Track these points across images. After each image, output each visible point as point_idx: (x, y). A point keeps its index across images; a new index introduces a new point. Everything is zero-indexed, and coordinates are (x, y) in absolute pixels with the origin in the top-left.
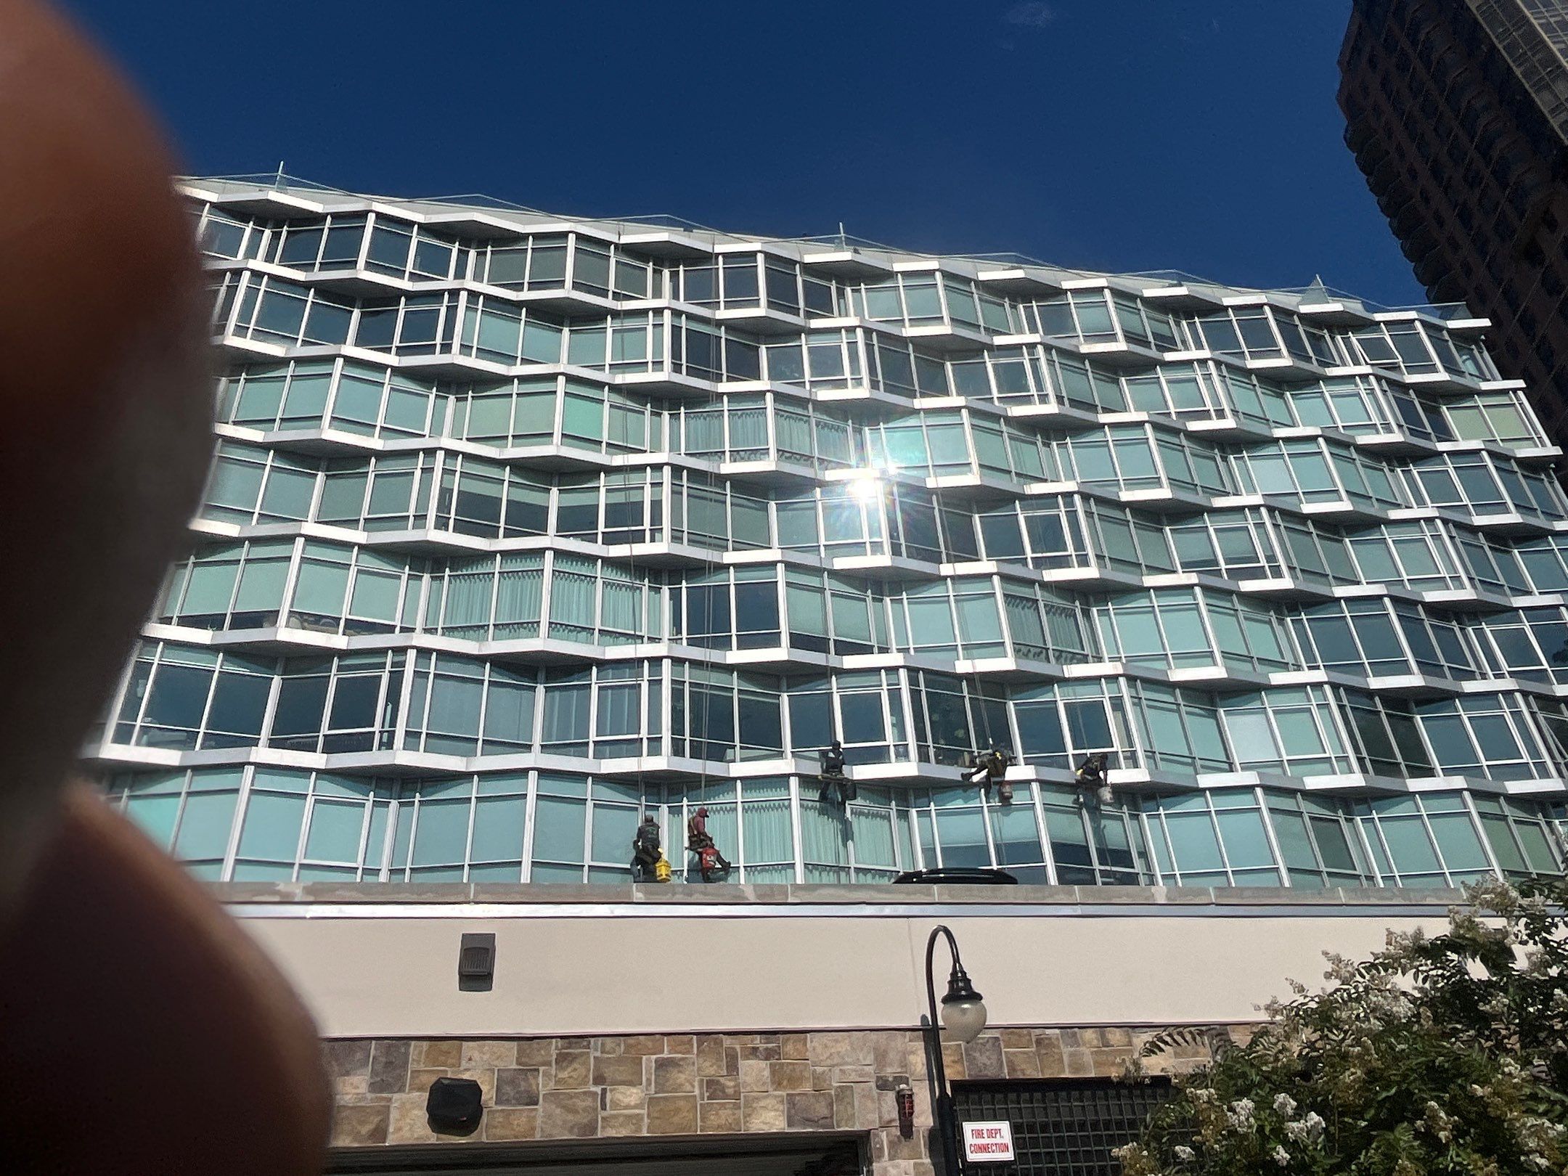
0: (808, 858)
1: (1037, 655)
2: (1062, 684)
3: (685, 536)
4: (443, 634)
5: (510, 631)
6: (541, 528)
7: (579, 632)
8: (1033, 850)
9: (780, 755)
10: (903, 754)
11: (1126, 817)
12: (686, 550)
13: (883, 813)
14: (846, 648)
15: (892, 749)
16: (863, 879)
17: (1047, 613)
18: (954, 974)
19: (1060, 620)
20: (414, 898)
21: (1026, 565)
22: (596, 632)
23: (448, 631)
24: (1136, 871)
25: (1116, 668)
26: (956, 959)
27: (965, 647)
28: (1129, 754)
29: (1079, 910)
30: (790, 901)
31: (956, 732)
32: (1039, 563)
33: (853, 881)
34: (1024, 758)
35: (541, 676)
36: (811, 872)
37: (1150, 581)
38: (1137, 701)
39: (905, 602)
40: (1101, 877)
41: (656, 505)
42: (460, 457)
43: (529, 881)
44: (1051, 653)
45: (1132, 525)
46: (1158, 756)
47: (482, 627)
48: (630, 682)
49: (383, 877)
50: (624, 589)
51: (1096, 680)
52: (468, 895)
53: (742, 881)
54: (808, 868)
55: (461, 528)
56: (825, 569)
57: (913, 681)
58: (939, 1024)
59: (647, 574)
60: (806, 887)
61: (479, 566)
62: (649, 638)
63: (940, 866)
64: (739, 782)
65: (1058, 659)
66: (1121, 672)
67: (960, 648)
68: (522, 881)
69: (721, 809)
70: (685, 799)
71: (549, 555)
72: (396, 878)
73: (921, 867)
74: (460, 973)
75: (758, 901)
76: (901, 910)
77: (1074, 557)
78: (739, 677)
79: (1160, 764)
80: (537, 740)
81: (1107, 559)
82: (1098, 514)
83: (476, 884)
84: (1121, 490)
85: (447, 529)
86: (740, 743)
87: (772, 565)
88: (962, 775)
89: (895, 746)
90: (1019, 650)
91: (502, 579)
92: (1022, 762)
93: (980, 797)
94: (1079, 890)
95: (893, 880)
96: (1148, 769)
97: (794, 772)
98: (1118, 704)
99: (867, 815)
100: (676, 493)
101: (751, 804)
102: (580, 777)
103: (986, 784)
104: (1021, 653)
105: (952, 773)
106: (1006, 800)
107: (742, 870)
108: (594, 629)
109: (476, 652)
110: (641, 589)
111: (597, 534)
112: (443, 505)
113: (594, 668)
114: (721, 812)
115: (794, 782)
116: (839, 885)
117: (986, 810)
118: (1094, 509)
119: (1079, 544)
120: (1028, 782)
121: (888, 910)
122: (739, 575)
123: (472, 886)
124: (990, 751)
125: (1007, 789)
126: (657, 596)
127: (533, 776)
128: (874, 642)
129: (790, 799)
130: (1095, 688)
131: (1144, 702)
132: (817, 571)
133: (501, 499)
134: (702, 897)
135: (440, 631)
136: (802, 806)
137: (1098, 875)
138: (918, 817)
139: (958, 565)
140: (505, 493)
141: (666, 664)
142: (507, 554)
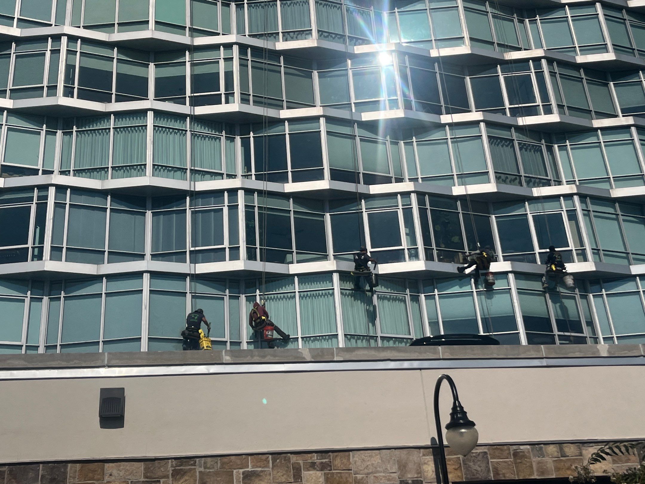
0: (348, 331)
1: (512, 181)
2: (530, 202)
3: (251, 98)
4: (74, 175)
5: (124, 171)
6: (144, 96)
7: (175, 171)
8: (511, 321)
9: (325, 257)
10: (414, 255)
11: (578, 297)
12: (252, 109)
13: (401, 298)
14: (371, 180)
15: (406, 252)
16: (386, 344)
17: (521, 149)
18: (454, 408)
19: (529, 155)
20: (64, 364)
21: (505, 113)
22: (188, 171)
23: (78, 172)
24: (584, 335)
25: (572, 188)
26: (456, 398)
27: (460, 176)
28: (580, 252)
29: (544, 362)
30: (335, 359)
31: (453, 238)
32: (515, 112)
33: (380, 345)
34: (503, 256)
35: (149, 204)
36: (349, 340)
37: (597, 123)
38: (587, 213)
39: (415, 144)
40: (559, 340)
41: (229, 75)
42: (79, 41)
43: (147, 351)
44: (523, 179)
45: (584, 81)
46: (602, 253)
47: (103, 169)
48: (213, 207)
49: (41, 350)
50: (207, 139)
51: (556, 198)
52: (103, 361)
53: (300, 347)
54: (347, 338)
55: (82, 95)
56: (355, 121)
57: (421, 202)
58: (444, 443)
59: (224, 128)
60: (346, 350)
61: (98, 124)
62: (227, 175)
63: (442, 333)
64: (296, 277)
65: (528, 183)
66: (575, 191)
67: (455, 177)
68: (142, 351)
69: (284, 297)
70: (258, 290)
71: (150, 115)
72: (50, 351)
73: (428, 334)
74: (101, 416)
75: (313, 360)
76: (416, 364)
77: (541, 107)
78: (294, 202)
79: (603, 257)
80: (148, 251)
81: (566, 108)
82: (560, 74)
83: (109, 353)
84: (577, 55)
85: (72, 97)
86: (296, 250)
87: (316, 119)
88: (458, 268)
89: (408, 249)
90: (500, 177)
91: (116, 132)
92: (501, 258)
93: (471, 284)
94: (545, 348)
95: (408, 344)
96: (595, 262)
97: (335, 269)
98: (572, 215)
99: (389, 300)
100: (243, 65)
101: (305, 293)
102: (181, 277)
103: (475, 275)
104: (501, 180)
105: (450, 268)
106: (489, 286)
107: (300, 340)
108: (187, 169)
109: (99, 188)
110: (220, 139)
111: (186, 97)
112: (69, 78)
113: (188, 199)
114: (284, 299)
115: (336, 277)
116: (369, 348)
117: (475, 293)
118: (556, 70)
119: (545, 97)
120: (506, 273)
121: (406, 364)
122: (293, 127)
123: (106, 354)
124: (478, 251)
125: (491, 277)
126: (232, 143)
127: (146, 276)
128: (392, 174)
129: (333, 289)
130: (555, 204)
131: (592, 214)
132: (348, 123)
133: (112, 72)
134: (272, 358)
135: (72, 172)
136: (342, 293)
137: (557, 338)
138: (426, 299)
139: (454, 116)
140: (114, 68)
141: (241, 193)
142: (119, 115)
